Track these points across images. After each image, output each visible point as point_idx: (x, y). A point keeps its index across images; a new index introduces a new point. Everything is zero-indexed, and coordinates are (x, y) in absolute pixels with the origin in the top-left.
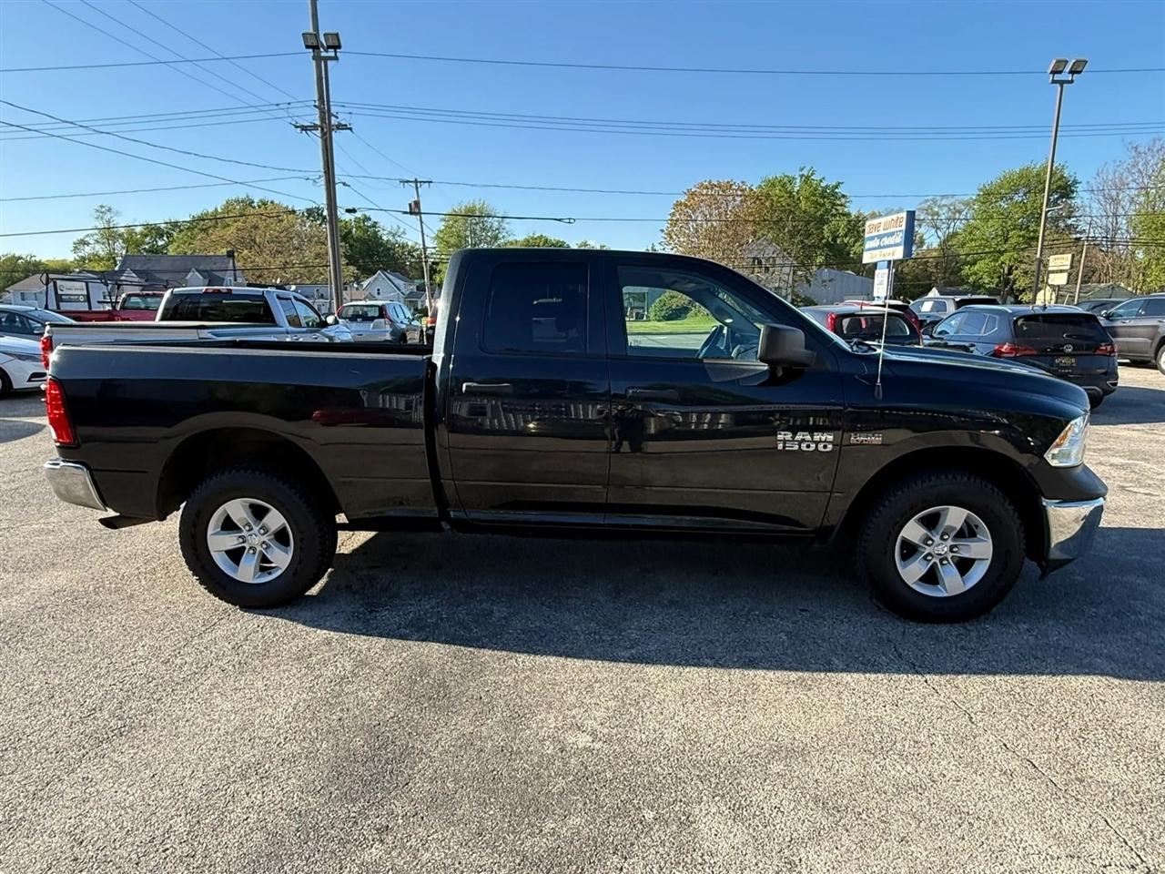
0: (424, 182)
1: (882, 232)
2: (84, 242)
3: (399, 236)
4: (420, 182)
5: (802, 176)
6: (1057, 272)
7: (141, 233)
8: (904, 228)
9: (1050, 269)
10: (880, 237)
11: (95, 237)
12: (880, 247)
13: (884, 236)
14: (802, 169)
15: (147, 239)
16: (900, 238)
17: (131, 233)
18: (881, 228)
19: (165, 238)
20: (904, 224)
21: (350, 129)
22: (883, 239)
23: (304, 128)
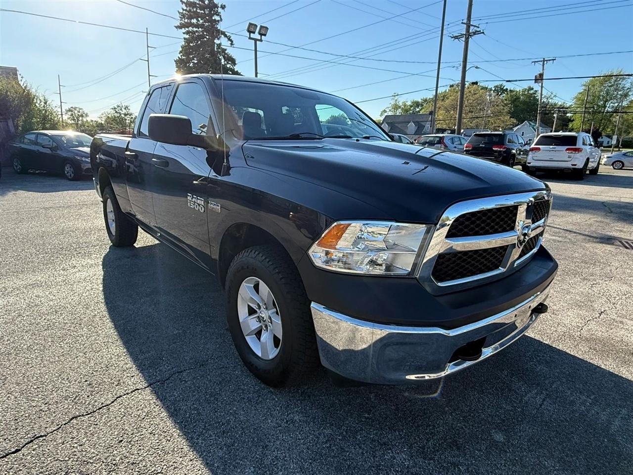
0: (550, 60)
2: (385, 111)
3: (552, 99)
4: (547, 61)
7: (410, 105)
11: (390, 109)
15: (412, 109)
17: (405, 105)
19: (420, 107)
21: (483, 33)
23: (456, 37)
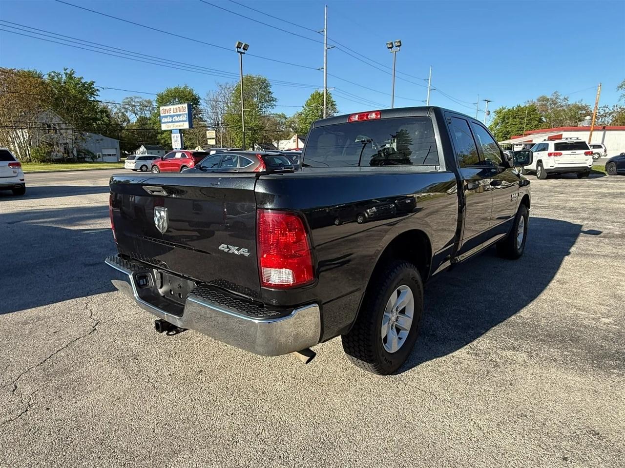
1: (172, 114)
5: (66, 74)
6: (210, 139)
8: (187, 112)
9: (207, 137)
10: (172, 116)
12: (172, 122)
13: (174, 116)
14: (66, 70)
16: (185, 118)
18: (172, 111)
20: (187, 110)
22: (174, 118)
